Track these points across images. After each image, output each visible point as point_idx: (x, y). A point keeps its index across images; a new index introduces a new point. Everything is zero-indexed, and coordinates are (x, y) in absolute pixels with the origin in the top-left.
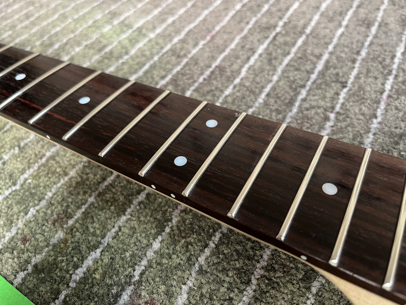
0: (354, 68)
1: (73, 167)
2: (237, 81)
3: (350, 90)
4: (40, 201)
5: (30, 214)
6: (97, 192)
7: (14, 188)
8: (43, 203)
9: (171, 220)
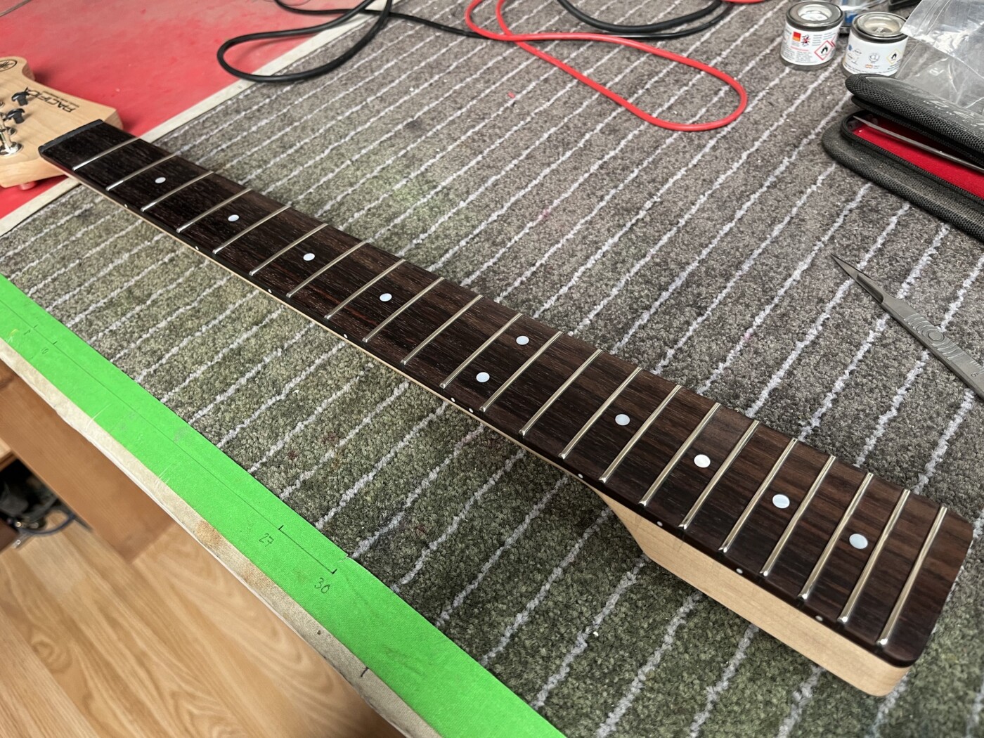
0: (725, 287)
1: (348, 380)
2: (564, 290)
3: (707, 319)
4: (309, 415)
5: (297, 429)
6: (374, 413)
7: (278, 398)
8: (312, 418)
9: (452, 452)
